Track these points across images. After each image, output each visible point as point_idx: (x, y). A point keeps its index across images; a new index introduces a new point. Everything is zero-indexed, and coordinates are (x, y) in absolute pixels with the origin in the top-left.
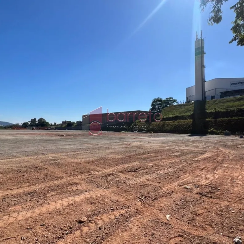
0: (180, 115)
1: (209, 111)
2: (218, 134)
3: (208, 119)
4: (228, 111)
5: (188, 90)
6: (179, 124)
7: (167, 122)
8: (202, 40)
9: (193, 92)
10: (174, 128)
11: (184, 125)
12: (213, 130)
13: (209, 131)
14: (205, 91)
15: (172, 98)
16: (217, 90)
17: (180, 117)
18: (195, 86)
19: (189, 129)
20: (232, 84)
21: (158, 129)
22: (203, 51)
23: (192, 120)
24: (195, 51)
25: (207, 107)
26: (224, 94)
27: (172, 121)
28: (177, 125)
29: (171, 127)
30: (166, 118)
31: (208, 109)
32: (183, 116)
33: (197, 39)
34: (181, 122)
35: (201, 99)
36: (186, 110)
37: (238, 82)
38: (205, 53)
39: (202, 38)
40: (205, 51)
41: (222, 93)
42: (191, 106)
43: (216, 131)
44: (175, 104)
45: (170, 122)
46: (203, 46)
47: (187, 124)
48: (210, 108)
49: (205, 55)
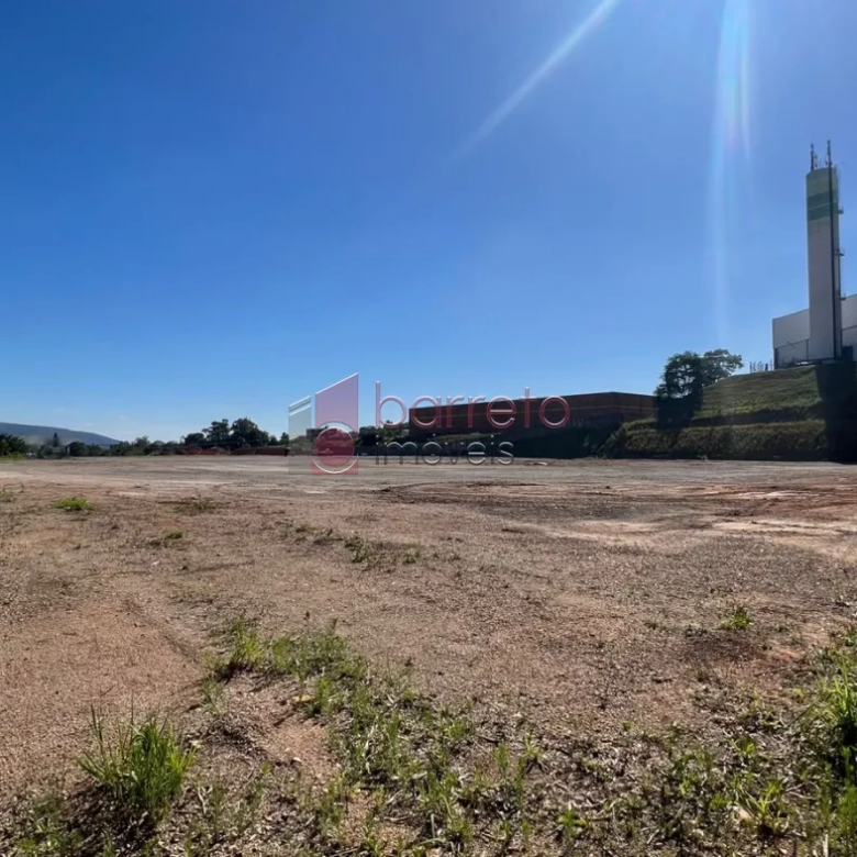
0: (775, 407)
5: (780, 325)
6: (780, 433)
7: (735, 427)
8: (830, 172)
9: (804, 331)
10: (766, 445)
11: (798, 435)
14: (844, 326)
15: (726, 352)
17: (779, 411)
18: (808, 314)
19: (819, 447)
21: (711, 448)
22: (837, 204)
23: (823, 422)
24: (808, 206)
27: (752, 425)
28: (776, 437)
29: (755, 442)
32: (787, 409)
33: (812, 168)
34: (786, 428)
35: (832, 356)
36: (790, 390)
38: (841, 212)
39: (830, 164)
40: (842, 203)
42: (805, 378)
44: (738, 372)
45: (748, 429)
46: (834, 187)
47: (810, 433)
49: (840, 216)
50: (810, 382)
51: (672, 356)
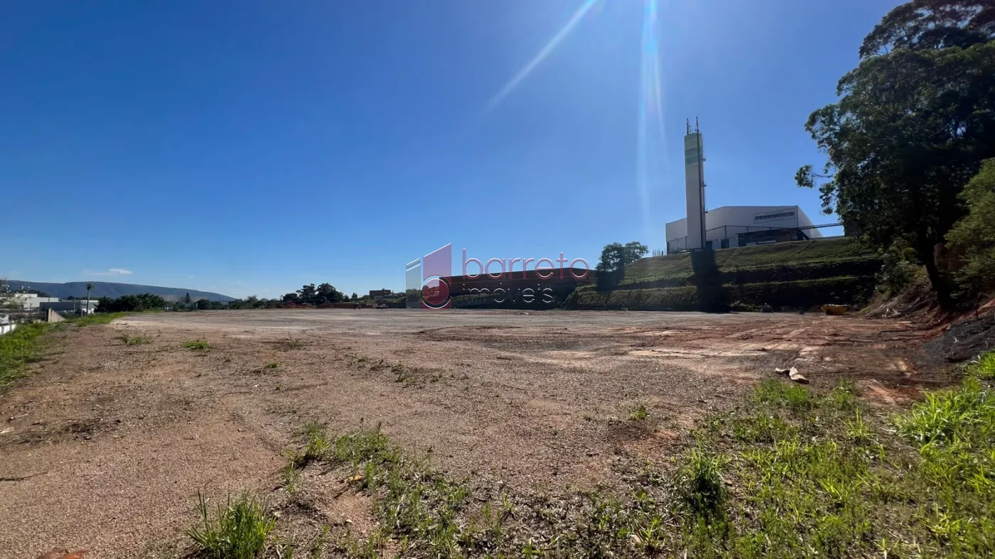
0: (667, 278)
1: (725, 270)
2: (750, 311)
3: (726, 285)
4: (761, 271)
5: (670, 228)
6: (671, 294)
7: (644, 290)
8: (698, 135)
9: (684, 231)
10: (662, 301)
11: (681, 295)
12: (739, 303)
13: (732, 305)
14: (707, 229)
15: (638, 243)
16: (727, 228)
17: (670, 281)
18: (686, 221)
20: (756, 218)
21: (630, 303)
22: (702, 156)
23: (695, 287)
24: (686, 155)
25: (718, 262)
26: (745, 238)
27: (655, 289)
28: (668, 296)
29: (656, 299)
30: (641, 283)
31: (721, 266)
32: (675, 279)
33: (688, 133)
34: (674, 291)
35: (700, 247)
36: (676, 267)
37: (768, 214)
38: (705, 160)
39: (698, 131)
40: (705, 155)
41: (740, 235)
42: (685, 260)
43: (745, 306)
44: (645, 256)
45: (652, 291)
46: (700, 145)
47: (688, 293)
48: (725, 264)
50: (688, 262)
51: (606, 245)
